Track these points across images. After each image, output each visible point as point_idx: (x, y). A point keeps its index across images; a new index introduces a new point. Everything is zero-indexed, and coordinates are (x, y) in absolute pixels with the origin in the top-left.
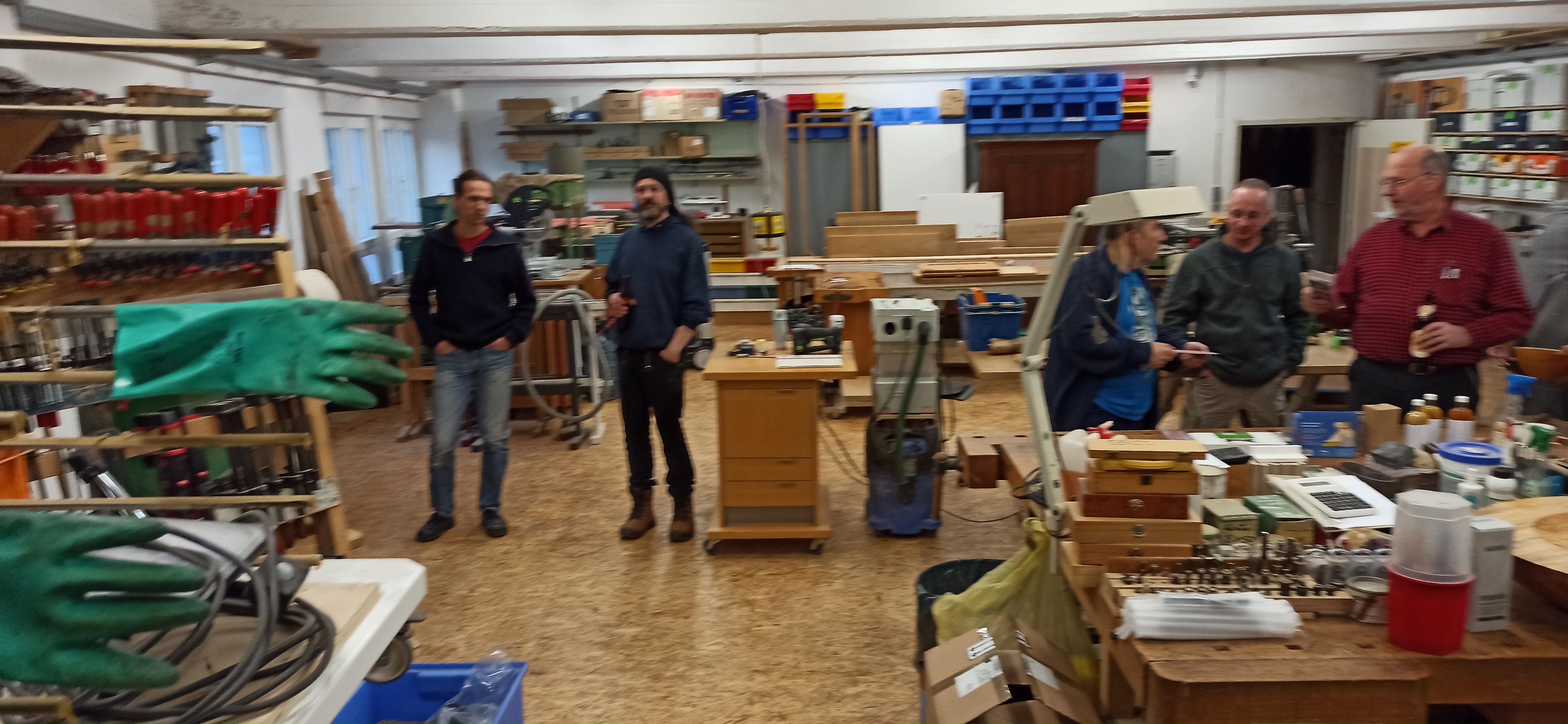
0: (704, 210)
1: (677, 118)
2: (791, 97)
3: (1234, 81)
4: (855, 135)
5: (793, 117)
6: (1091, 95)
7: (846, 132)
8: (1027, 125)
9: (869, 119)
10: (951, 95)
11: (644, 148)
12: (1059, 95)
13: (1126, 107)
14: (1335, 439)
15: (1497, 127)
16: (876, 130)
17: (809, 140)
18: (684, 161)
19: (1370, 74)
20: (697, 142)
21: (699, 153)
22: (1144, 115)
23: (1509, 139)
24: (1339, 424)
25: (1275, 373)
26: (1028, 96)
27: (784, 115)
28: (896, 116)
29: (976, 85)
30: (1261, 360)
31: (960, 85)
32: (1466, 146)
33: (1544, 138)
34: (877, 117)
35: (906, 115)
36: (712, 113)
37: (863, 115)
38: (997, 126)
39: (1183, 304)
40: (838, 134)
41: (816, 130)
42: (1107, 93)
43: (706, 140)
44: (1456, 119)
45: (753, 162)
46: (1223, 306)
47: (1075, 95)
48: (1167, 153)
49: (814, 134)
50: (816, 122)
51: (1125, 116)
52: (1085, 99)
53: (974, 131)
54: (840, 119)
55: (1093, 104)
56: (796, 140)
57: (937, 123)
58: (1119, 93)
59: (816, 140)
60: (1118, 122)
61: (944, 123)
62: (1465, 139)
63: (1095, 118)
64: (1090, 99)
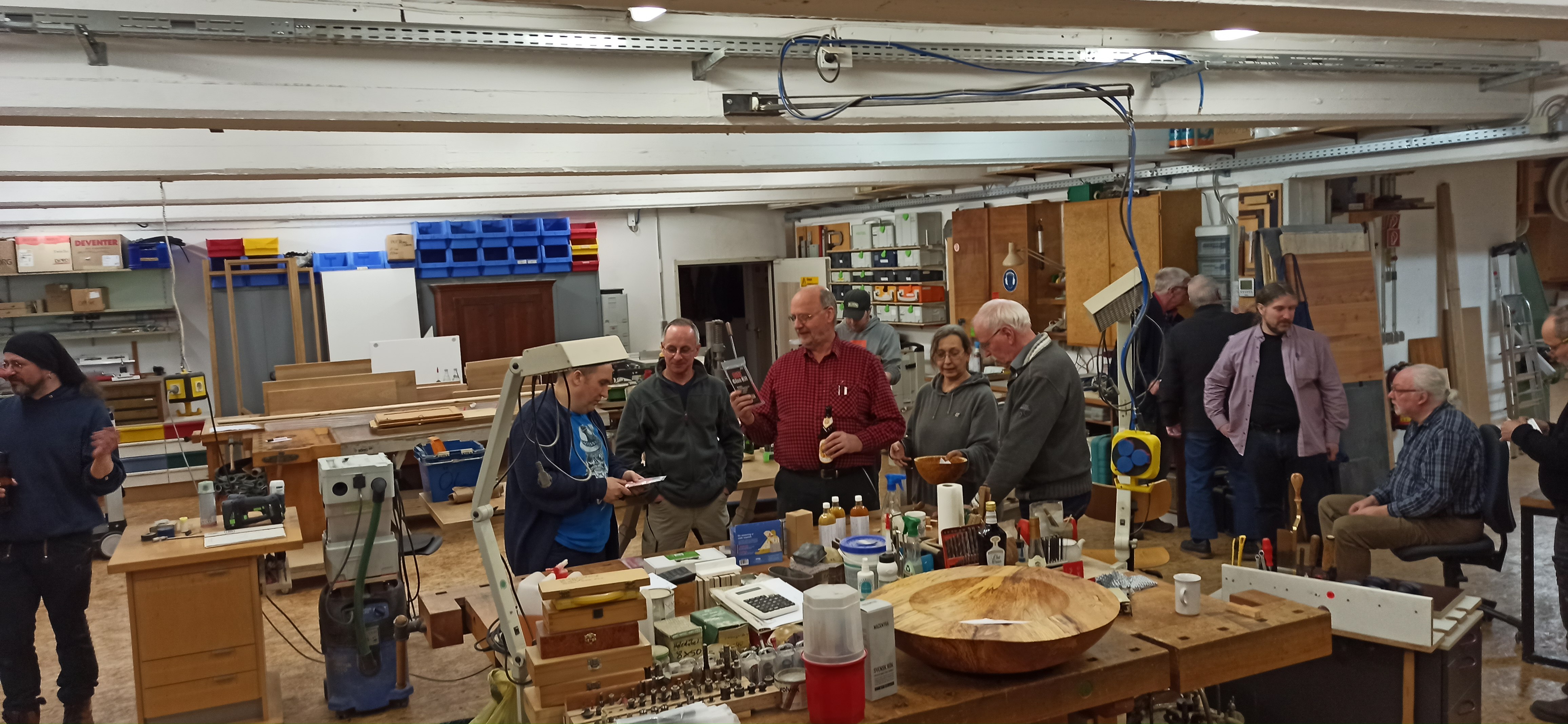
0: (106, 372)
1: (67, 268)
2: (211, 243)
3: (669, 225)
4: (294, 282)
5: (217, 264)
6: (541, 239)
7: (283, 279)
8: (481, 268)
9: (310, 263)
10: (400, 239)
11: (22, 305)
12: (510, 239)
13: (575, 249)
14: (766, 546)
15: (875, 264)
16: (318, 277)
17: (236, 288)
18: (77, 317)
19: (779, 219)
20: (95, 295)
21: (100, 307)
22: (595, 257)
23: (886, 273)
24: (767, 533)
25: (719, 491)
26: (480, 240)
27: (206, 263)
28: (340, 262)
29: (423, 229)
30: (704, 481)
31: (409, 230)
32: (855, 279)
33: (910, 272)
34: (316, 262)
35: (350, 260)
36: (112, 262)
37: (301, 261)
38: (450, 270)
39: (633, 436)
40: (276, 281)
41: (246, 279)
42: (555, 237)
43: (105, 292)
44: (846, 257)
45: (168, 314)
46: (668, 434)
47: (526, 239)
48: (620, 291)
49: (244, 282)
50: (245, 269)
51: (576, 258)
52: (535, 242)
53: (425, 275)
54: (274, 266)
55: (543, 247)
56: (223, 289)
57: (385, 267)
58: (568, 237)
59: (247, 288)
60: (570, 263)
61: (392, 267)
62: (855, 274)
63: (546, 260)
64: (541, 242)
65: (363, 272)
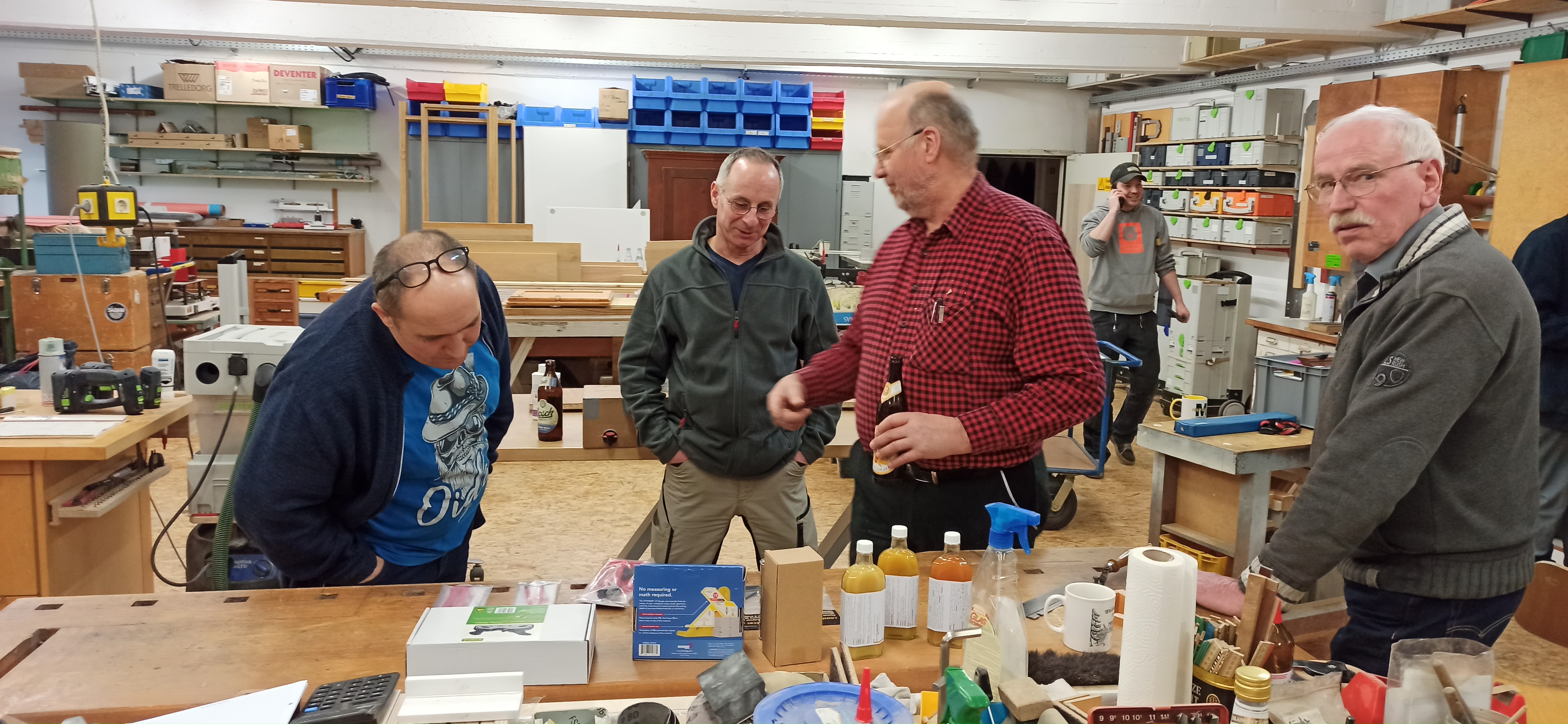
1: (264, 100)
2: (410, 84)
4: (493, 134)
5: (415, 108)
6: (776, 105)
7: (481, 130)
8: (703, 136)
9: (513, 116)
10: (615, 95)
11: (221, 137)
12: (740, 104)
13: (816, 122)
15: (1200, 162)
16: (520, 130)
17: (431, 136)
18: (276, 156)
19: (1082, 103)
20: (292, 132)
21: (296, 146)
22: (839, 134)
23: (1211, 174)
26: (704, 102)
27: (403, 105)
28: (546, 117)
29: (641, 85)
31: (624, 84)
32: (1168, 181)
34: (520, 115)
35: (558, 116)
36: (310, 97)
37: (504, 112)
38: (668, 135)
40: (475, 133)
41: (445, 126)
42: (794, 105)
43: (304, 130)
44: (1160, 151)
47: (759, 105)
48: (861, 179)
49: (441, 130)
50: (444, 116)
51: (816, 133)
52: (769, 110)
53: (639, 139)
54: (475, 115)
55: (778, 117)
56: (418, 136)
57: (594, 126)
58: (810, 106)
59: (446, 138)
60: (808, 139)
61: (603, 127)
62: (1168, 174)
63: (780, 133)
64: (776, 112)
65: (569, 131)
